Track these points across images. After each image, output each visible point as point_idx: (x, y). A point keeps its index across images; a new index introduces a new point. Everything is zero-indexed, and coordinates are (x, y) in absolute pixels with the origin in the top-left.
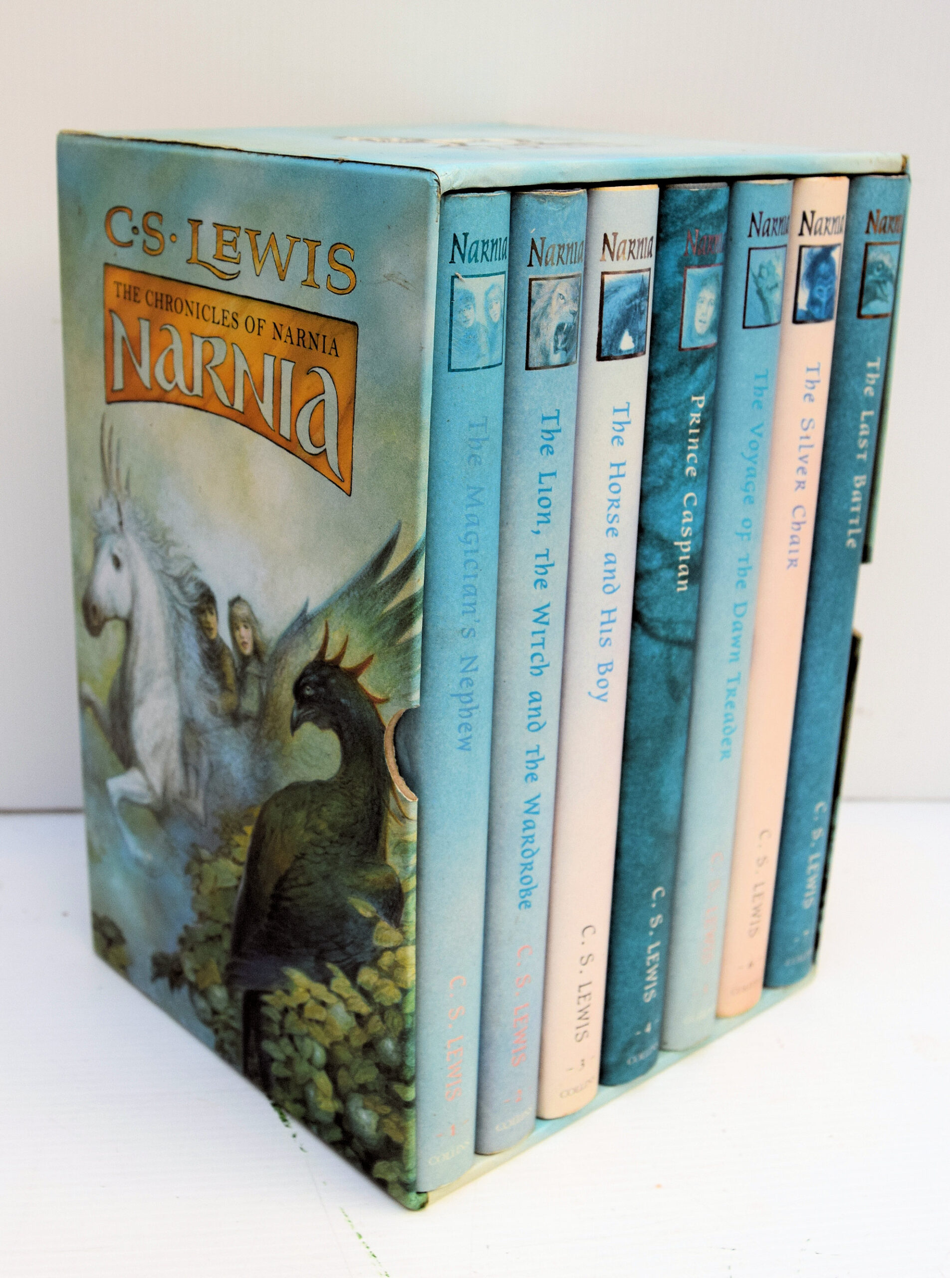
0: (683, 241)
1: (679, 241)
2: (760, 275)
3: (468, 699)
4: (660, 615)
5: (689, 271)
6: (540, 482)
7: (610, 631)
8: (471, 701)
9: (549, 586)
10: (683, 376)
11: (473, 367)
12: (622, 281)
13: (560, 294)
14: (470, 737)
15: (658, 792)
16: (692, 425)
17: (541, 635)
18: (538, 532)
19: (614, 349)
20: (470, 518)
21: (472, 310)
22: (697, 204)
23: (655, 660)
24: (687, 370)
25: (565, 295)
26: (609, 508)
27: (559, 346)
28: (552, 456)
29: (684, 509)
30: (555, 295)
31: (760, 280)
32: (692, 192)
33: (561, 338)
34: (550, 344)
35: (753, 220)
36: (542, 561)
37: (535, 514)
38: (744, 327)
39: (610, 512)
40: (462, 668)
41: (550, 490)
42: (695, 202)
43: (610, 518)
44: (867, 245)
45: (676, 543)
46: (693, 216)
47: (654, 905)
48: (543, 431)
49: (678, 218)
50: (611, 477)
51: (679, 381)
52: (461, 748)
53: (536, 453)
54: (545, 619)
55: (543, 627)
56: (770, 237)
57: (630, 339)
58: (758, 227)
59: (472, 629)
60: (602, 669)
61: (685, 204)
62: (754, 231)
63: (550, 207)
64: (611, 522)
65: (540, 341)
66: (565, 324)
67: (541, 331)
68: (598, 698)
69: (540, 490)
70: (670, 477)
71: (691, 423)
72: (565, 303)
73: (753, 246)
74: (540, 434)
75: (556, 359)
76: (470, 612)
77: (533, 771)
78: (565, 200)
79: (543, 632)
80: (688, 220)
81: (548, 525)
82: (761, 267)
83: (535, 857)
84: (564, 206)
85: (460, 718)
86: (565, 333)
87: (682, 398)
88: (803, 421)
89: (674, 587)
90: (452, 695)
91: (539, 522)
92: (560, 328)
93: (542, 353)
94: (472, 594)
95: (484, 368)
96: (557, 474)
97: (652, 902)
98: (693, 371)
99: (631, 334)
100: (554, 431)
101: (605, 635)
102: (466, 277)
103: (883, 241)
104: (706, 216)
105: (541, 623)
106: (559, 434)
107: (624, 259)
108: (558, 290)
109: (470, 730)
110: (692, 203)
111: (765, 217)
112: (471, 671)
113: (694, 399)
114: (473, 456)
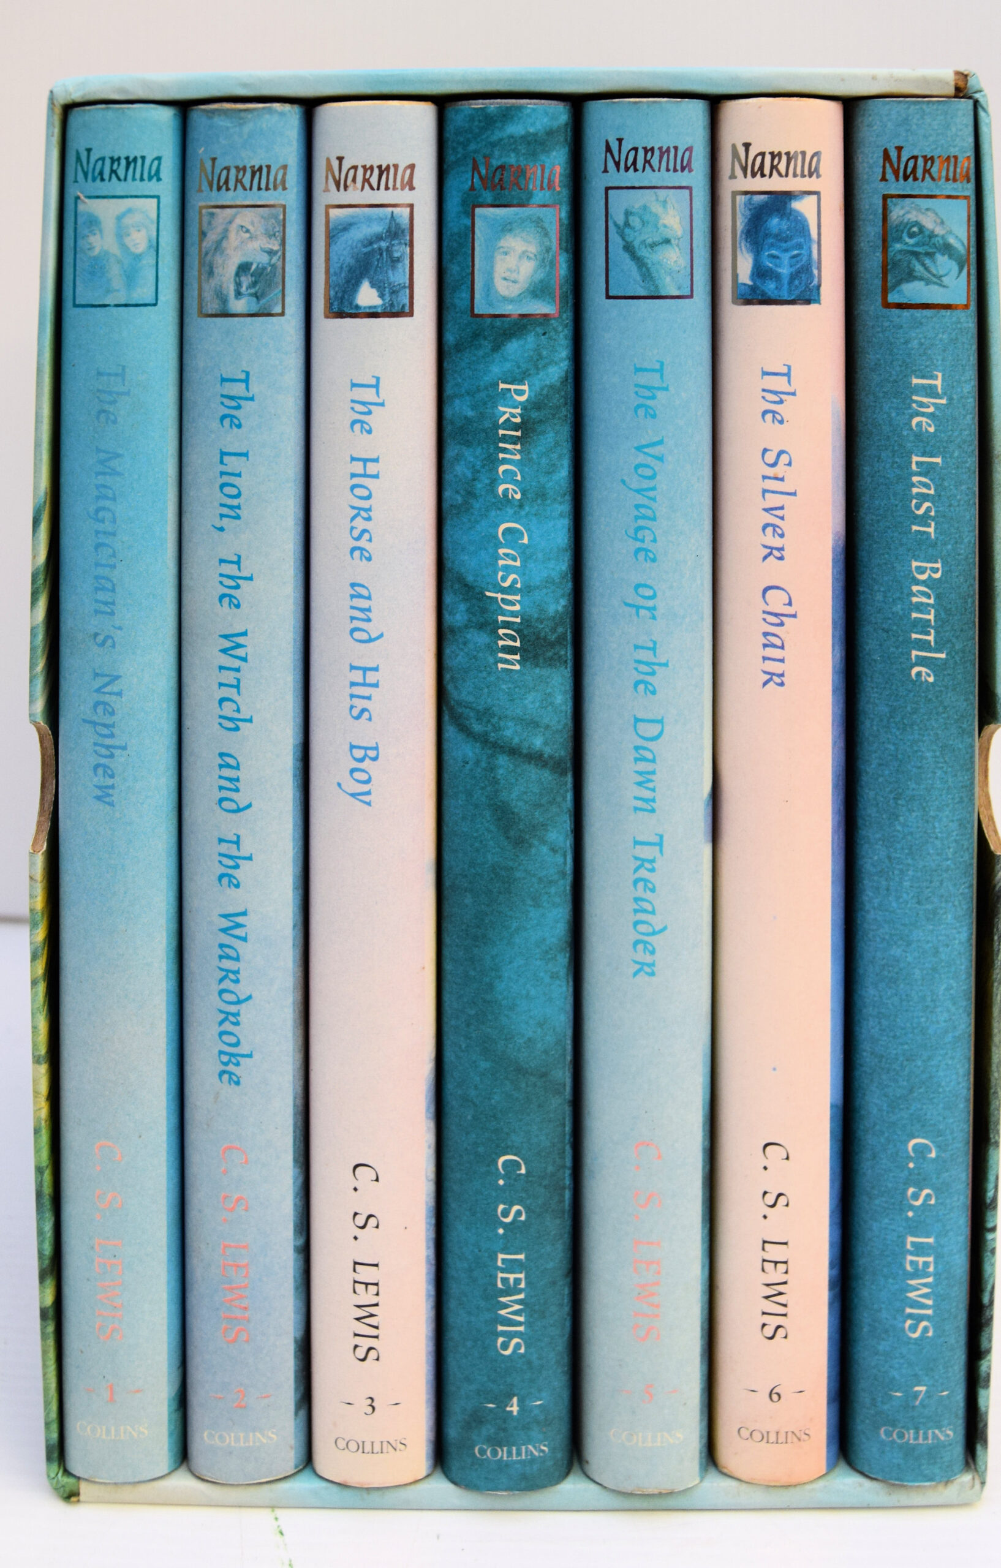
0: (467, 172)
1: (463, 172)
2: (627, 224)
3: (105, 731)
4: (471, 699)
5: (478, 211)
6: (222, 462)
7: (369, 698)
8: (112, 736)
9: (243, 606)
10: (481, 353)
11: (101, 303)
12: (353, 217)
13: (242, 227)
14: (113, 787)
15: (491, 987)
16: (502, 423)
17: (233, 674)
18: (221, 529)
19: (346, 303)
20: (102, 490)
21: (98, 237)
22: (482, 124)
23: (468, 767)
24: (487, 345)
25: (250, 227)
26: (353, 519)
27: (243, 289)
28: (240, 431)
29: (499, 545)
30: (233, 227)
31: (627, 231)
32: (474, 109)
33: (246, 281)
34: (228, 287)
35: (608, 149)
36: (231, 569)
37: (216, 504)
38: (608, 297)
39: (354, 524)
40: (96, 686)
41: (239, 475)
42: (480, 121)
43: (356, 533)
44: (885, 198)
45: (488, 594)
46: (479, 139)
47: (501, 1182)
48: (222, 396)
49: (459, 143)
50: (353, 475)
51: (475, 358)
52: (98, 798)
53: (215, 425)
54: (240, 652)
55: (237, 663)
56: (639, 173)
57: (374, 293)
58: (617, 159)
59: (108, 637)
60: (359, 754)
61: (466, 125)
62: (611, 164)
63: (221, 122)
64: (358, 539)
65: (213, 282)
66: (252, 264)
67: (216, 271)
68: (353, 795)
69: (222, 473)
70: (471, 494)
71: (501, 420)
72: (251, 238)
73: (610, 185)
74: (219, 399)
75: (239, 306)
76: (108, 613)
77: (230, 871)
78: (243, 114)
79: (238, 670)
80: (472, 144)
81: (238, 522)
82: (628, 213)
83: (244, 1005)
84: (241, 121)
85: (96, 756)
86: (252, 275)
87: (482, 383)
88: (765, 450)
89: (491, 660)
90: (84, 721)
91: (222, 516)
92: (243, 268)
93: (217, 296)
94: (108, 590)
95: (117, 306)
96: (250, 455)
97: (499, 1176)
98: (497, 347)
99: (373, 285)
100: (241, 398)
101: (360, 704)
102: (89, 197)
103: (930, 193)
104: (501, 140)
105: (232, 656)
106: (250, 403)
107: (355, 189)
108: (238, 221)
109: (112, 776)
110: (476, 123)
111: (626, 147)
112: (110, 694)
113: (502, 386)
114: (104, 411)
